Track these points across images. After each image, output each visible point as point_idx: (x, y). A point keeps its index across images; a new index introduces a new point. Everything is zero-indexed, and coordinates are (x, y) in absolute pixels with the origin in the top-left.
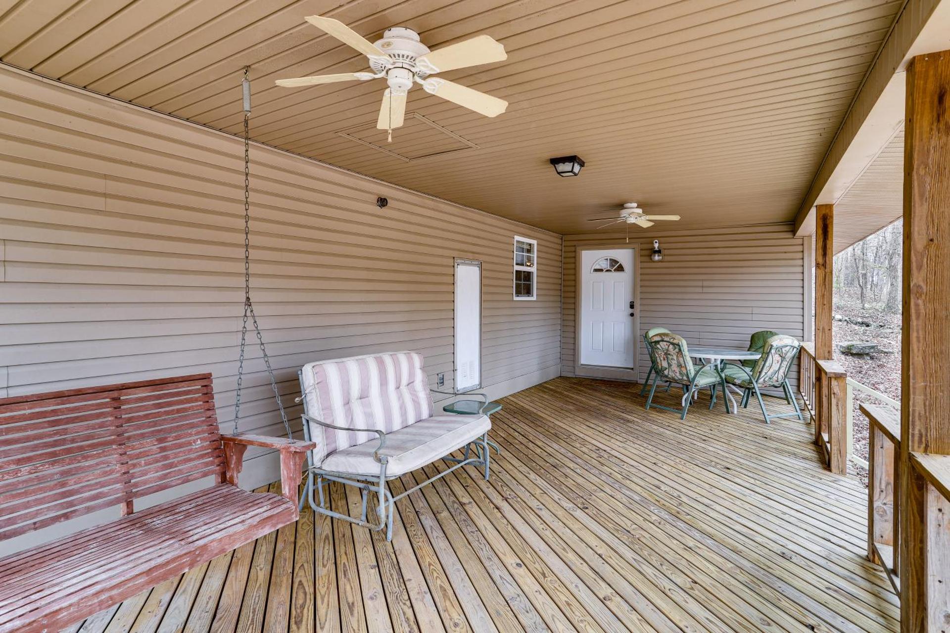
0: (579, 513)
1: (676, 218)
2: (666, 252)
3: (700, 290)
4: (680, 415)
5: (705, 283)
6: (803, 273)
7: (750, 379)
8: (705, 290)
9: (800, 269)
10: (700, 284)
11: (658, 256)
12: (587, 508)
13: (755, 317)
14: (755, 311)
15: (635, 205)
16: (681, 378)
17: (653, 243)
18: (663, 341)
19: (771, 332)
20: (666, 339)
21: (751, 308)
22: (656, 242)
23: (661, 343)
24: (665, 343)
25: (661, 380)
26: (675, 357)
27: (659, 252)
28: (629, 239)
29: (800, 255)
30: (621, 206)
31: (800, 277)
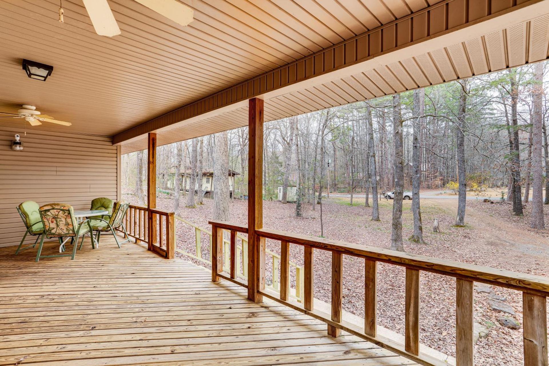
0: (93, 333)
1: (68, 124)
2: (25, 144)
3: (55, 173)
4: (71, 257)
5: (58, 169)
6: (117, 165)
7: (108, 225)
8: (58, 173)
9: (115, 163)
10: (55, 169)
11: (20, 147)
12: (95, 327)
13: (92, 190)
14: (92, 186)
15: (34, 108)
16: (68, 232)
17: (14, 136)
18: (53, 209)
19: (104, 198)
20: (56, 207)
21: (89, 185)
22: (17, 136)
23: (51, 211)
24: (55, 210)
25: (47, 238)
26: (63, 220)
27: (19, 143)
28: (26, 133)
29: (115, 155)
30: (20, 106)
31: (115, 167)
